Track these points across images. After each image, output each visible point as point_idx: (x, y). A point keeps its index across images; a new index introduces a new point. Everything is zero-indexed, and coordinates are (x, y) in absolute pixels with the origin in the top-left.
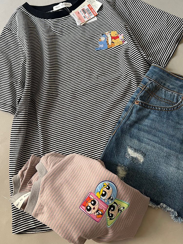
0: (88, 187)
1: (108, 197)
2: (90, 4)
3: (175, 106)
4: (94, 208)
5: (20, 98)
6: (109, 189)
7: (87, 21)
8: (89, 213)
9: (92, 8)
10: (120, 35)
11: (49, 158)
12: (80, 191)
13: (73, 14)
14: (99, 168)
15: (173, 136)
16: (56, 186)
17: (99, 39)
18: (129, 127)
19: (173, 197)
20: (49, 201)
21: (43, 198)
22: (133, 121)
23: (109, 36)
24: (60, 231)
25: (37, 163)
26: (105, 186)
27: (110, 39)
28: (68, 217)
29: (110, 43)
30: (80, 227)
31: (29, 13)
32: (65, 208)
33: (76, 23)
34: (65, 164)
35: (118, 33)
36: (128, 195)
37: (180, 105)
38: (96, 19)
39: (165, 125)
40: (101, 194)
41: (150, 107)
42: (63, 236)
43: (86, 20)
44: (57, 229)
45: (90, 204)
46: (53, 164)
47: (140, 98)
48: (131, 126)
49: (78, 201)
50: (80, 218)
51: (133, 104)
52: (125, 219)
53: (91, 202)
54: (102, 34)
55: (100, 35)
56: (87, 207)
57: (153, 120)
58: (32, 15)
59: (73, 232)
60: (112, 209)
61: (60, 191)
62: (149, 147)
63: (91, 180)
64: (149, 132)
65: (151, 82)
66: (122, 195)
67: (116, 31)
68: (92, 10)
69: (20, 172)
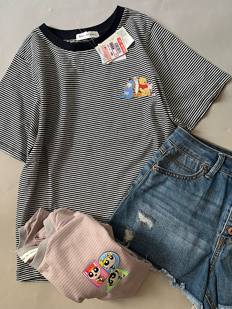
0: (93, 255)
1: (111, 266)
2: (120, 38)
3: (195, 175)
4: (96, 275)
5: (32, 149)
6: (112, 259)
7: (114, 59)
8: (91, 279)
9: (122, 44)
10: (149, 84)
11: (57, 215)
12: (85, 257)
13: (99, 48)
14: (105, 237)
15: (185, 207)
16: (63, 248)
17: (125, 84)
18: (143, 191)
19: (175, 265)
20: (55, 263)
21: (49, 258)
22: (148, 186)
23: (137, 82)
24: (62, 290)
25: (45, 218)
26: (109, 256)
27: (137, 87)
28: (71, 280)
29: (137, 91)
30: (81, 290)
31: (47, 39)
32: (69, 271)
33: (101, 60)
34: (73, 226)
35: (147, 80)
36: (129, 265)
37: (199, 175)
38: (124, 57)
39: (180, 195)
40: (104, 263)
41: (168, 173)
42: (65, 294)
43: (113, 57)
44: (60, 288)
45: (93, 271)
46: (61, 223)
47: (158, 163)
48: (145, 191)
49: (82, 267)
50: (83, 282)
51: (151, 169)
52: (124, 285)
53: (94, 269)
54: (129, 78)
55: (127, 80)
56: (89, 273)
57: (168, 188)
58: (50, 42)
59: (74, 293)
60: (113, 276)
61: (66, 254)
62: (160, 215)
63: (96, 248)
64: (162, 200)
65: (173, 147)
66: (124, 265)
67: (145, 78)
68: (122, 45)
69: (27, 225)
